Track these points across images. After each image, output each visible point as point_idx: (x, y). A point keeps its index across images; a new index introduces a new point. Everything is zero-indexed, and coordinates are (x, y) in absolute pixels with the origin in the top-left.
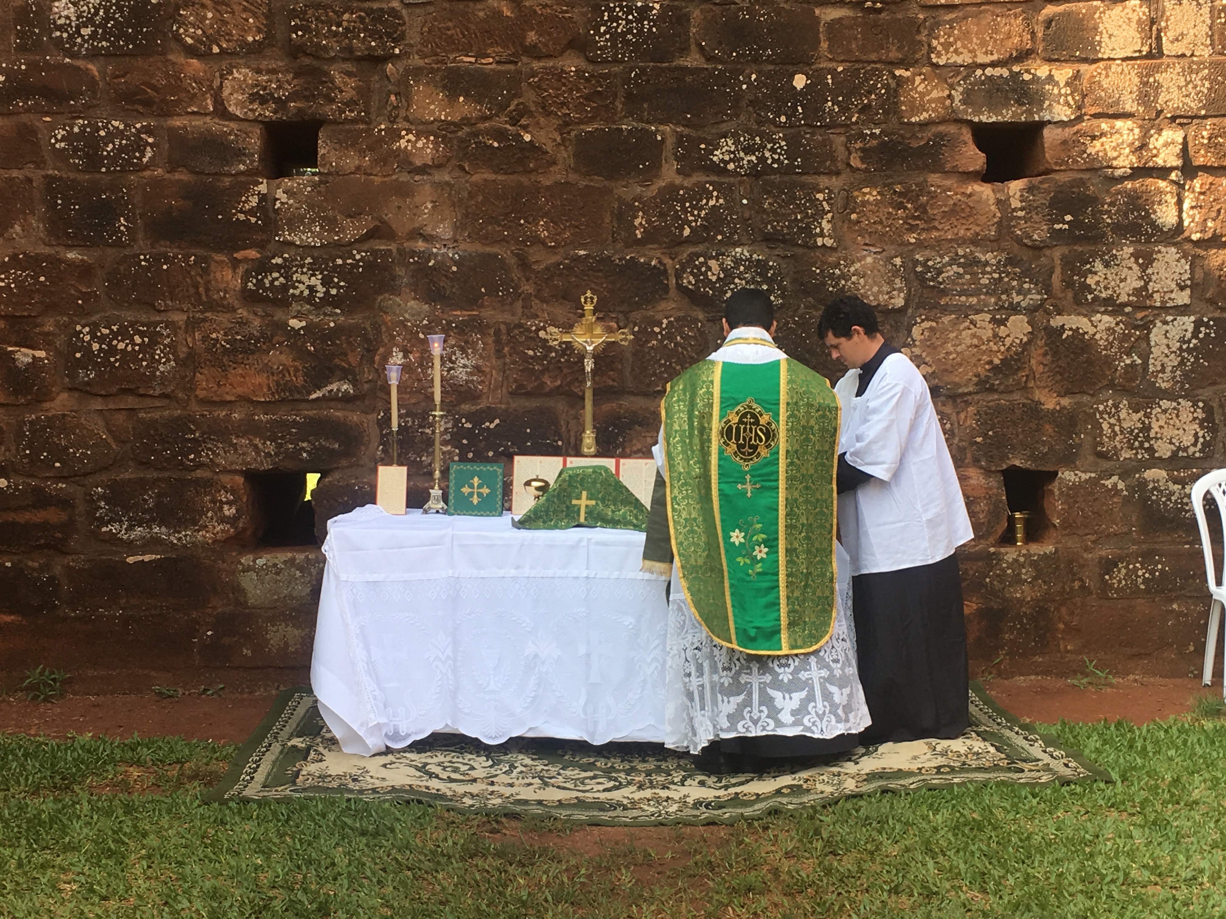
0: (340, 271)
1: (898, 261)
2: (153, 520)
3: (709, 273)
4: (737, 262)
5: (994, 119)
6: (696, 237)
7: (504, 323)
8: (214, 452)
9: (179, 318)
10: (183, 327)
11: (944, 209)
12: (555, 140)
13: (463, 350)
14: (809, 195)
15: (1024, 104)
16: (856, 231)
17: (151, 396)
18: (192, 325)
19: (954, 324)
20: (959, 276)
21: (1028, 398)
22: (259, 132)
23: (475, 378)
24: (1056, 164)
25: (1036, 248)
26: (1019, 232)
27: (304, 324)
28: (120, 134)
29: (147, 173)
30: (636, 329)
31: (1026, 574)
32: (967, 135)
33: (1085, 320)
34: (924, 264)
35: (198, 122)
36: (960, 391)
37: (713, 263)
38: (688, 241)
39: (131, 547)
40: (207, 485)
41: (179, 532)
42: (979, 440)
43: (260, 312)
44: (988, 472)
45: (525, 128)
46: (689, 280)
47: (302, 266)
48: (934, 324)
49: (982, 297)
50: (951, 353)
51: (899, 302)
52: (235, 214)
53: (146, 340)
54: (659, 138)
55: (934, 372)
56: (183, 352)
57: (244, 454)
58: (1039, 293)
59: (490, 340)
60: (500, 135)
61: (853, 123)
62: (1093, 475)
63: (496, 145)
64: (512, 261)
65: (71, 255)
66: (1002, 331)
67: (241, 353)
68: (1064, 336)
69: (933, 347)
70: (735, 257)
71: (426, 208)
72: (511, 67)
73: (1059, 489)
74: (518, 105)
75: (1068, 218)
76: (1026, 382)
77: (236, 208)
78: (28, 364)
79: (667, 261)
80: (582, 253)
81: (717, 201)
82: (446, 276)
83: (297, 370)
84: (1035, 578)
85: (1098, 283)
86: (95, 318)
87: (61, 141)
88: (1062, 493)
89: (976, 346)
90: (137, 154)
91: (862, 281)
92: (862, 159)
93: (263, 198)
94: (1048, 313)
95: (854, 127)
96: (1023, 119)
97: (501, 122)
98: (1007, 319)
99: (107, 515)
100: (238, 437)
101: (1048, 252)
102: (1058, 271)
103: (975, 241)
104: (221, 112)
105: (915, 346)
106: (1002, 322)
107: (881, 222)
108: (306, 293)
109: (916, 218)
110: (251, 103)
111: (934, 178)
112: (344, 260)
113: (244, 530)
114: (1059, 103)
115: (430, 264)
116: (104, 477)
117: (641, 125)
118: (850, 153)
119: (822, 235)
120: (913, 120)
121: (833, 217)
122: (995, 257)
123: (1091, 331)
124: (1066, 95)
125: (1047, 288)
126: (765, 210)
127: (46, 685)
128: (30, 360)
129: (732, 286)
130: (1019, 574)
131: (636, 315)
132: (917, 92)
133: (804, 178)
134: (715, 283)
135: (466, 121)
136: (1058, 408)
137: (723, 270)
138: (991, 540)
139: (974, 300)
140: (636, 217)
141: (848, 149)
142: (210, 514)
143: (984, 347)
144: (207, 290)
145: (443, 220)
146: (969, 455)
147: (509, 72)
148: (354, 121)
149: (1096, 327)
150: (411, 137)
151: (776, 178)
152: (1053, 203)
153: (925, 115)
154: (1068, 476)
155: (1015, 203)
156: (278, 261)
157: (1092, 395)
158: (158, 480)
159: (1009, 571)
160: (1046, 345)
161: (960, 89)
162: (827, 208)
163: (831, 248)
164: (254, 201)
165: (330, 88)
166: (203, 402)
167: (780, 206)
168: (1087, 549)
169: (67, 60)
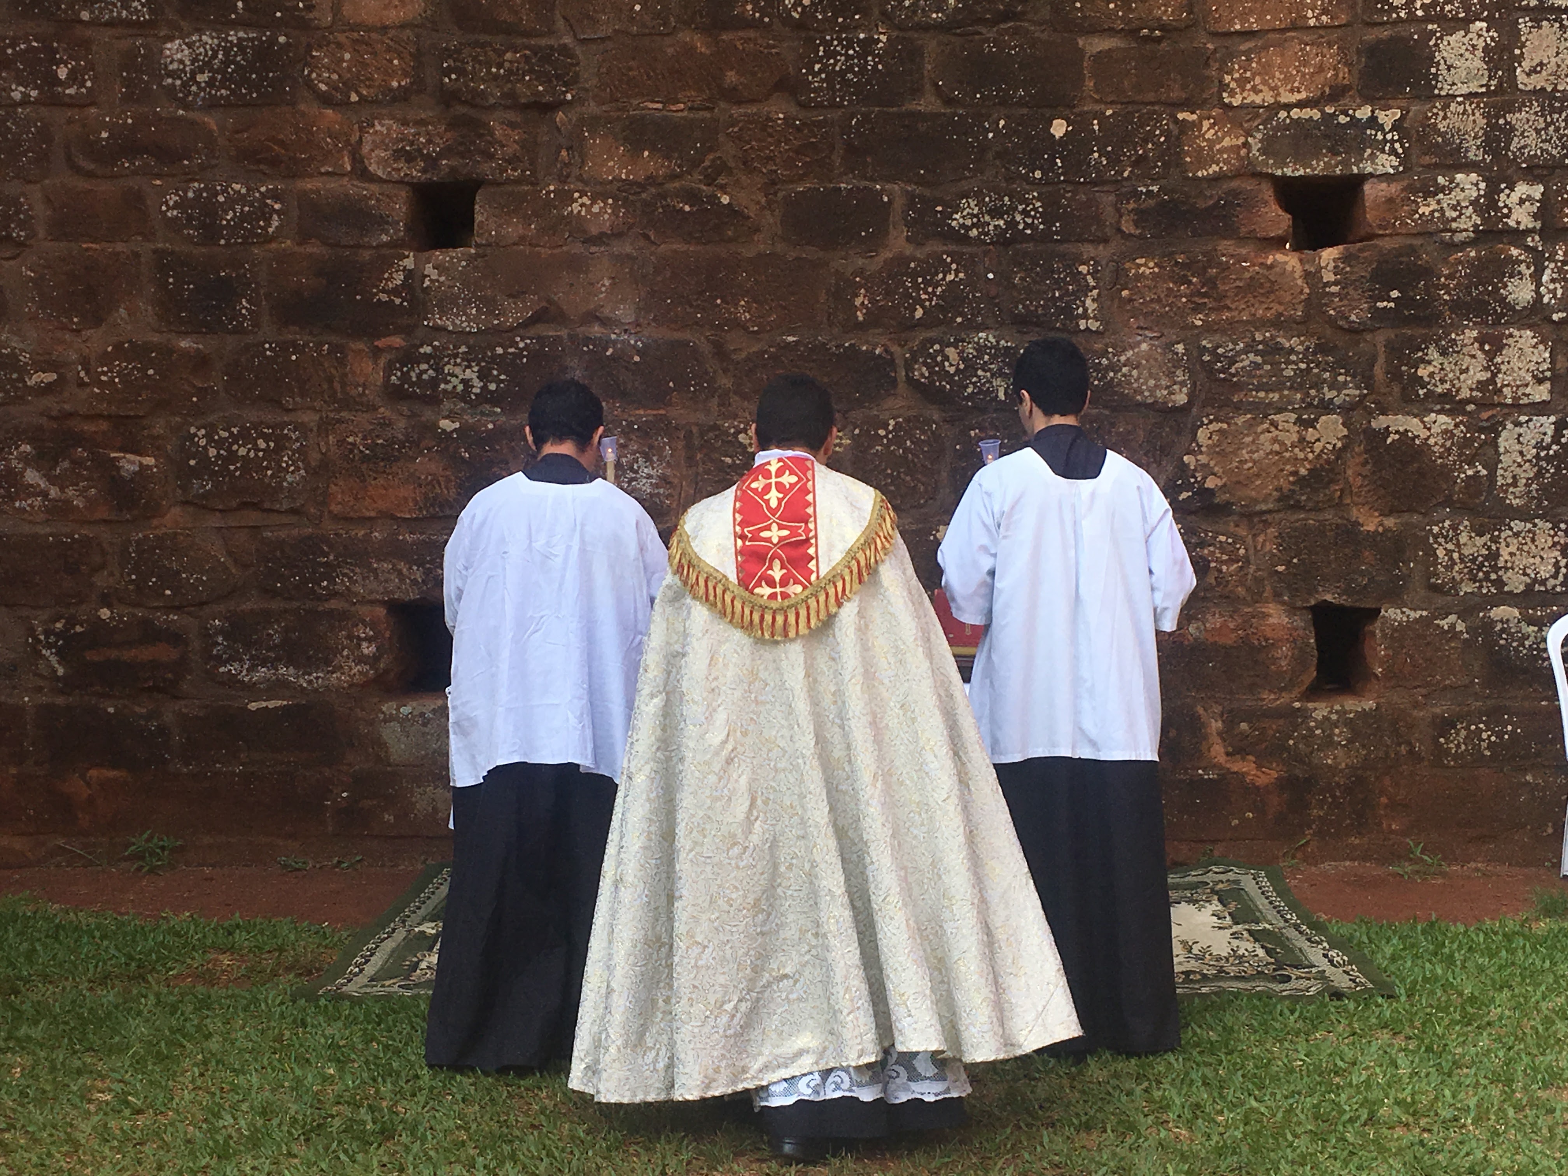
0: (501, 362)
1: (1180, 348)
2: (278, 659)
3: (947, 364)
4: (981, 350)
5: (1301, 172)
6: (929, 321)
7: (697, 424)
8: (350, 578)
9: (309, 418)
10: (315, 429)
11: (1238, 283)
12: (758, 203)
13: (648, 459)
14: (1069, 267)
15: (1340, 154)
16: (1128, 311)
17: (278, 512)
18: (325, 427)
19: (1251, 425)
20: (1257, 366)
21: (1342, 518)
22: (403, 194)
23: (661, 491)
24: (1380, 227)
25: (1355, 331)
26: (1332, 312)
27: (457, 425)
28: (241, 199)
29: (274, 245)
30: (857, 431)
31: (1340, 735)
32: (1267, 192)
33: (1416, 421)
34: (1213, 352)
35: (333, 184)
36: (1258, 508)
37: (951, 352)
38: (920, 324)
39: (253, 691)
40: (343, 616)
41: (310, 674)
42: (1281, 568)
43: (406, 412)
44: (1292, 610)
45: (723, 188)
46: (921, 372)
47: (456, 356)
48: (1225, 426)
49: (1286, 392)
50: (1246, 461)
51: (1181, 398)
52: (376, 294)
53: (272, 444)
54: (886, 199)
55: (1225, 485)
56: (314, 457)
57: (386, 581)
58: (1358, 387)
59: (680, 445)
60: (692, 196)
61: (1126, 179)
62: (1425, 613)
63: (687, 208)
64: (706, 348)
65: (184, 344)
66: (1311, 432)
67: (383, 460)
68: (1389, 441)
69: (1223, 454)
70: (978, 343)
71: (603, 285)
72: (707, 115)
73: (1382, 631)
74: (713, 161)
75: (1395, 294)
76: (1340, 497)
77: (377, 287)
78: (135, 473)
79: (895, 349)
80: (791, 339)
81: (956, 276)
82: (627, 368)
83: (448, 480)
84: (1350, 741)
85: (1431, 375)
86: (211, 419)
87: (173, 208)
88: (1384, 636)
89: (1277, 453)
90: (261, 223)
91: (1135, 373)
92: (1136, 224)
93: (409, 274)
94: (1370, 414)
95: (1125, 183)
96: (1338, 172)
97: (695, 181)
98: (1316, 420)
99: (225, 653)
100: (379, 561)
101: (1369, 337)
102: (1381, 360)
103: (1277, 323)
104: (362, 173)
105: (1201, 453)
106: (1311, 424)
107: (1159, 300)
108: (460, 387)
109: (1205, 295)
110: (395, 161)
111: (1226, 246)
112: (505, 348)
113: (386, 671)
114: (1383, 152)
115: (608, 353)
116: (222, 608)
117: (863, 184)
118: (1121, 216)
119: (1085, 316)
120: (1200, 174)
121: (1099, 295)
122: (1302, 343)
123: (1423, 434)
124: (1392, 141)
125: (1368, 381)
126: (1015, 286)
127: (152, 854)
128: (137, 469)
129: (974, 379)
130: (1332, 735)
131: (856, 415)
132: (1205, 140)
133: (1062, 248)
134: (954, 375)
135: (651, 180)
136: (1380, 529)
137: (963, 359)
138: (1295, 693)
139: (1276, 396)
140: (857, 295)
141: (1118, 210)
142: (345, 653)
143: (1287, 455)
144: (344, 385)
145: (623, 301)
146: (1268, 588)
147: (703, 120)
148: (517, 182)
149: (1429, 429)
150: (585, 200)
151: (1030, 246)
152: (1375, 276)
153: (1215, 168)
154: (1393, 614)
155: (1328, 276)
156: (427, 349)
157: (1424, 515)
158: (286, 611)
159: (1318, 732)
160: (1366, 451)
161: (1259, 136)
162: (1092, 283)
163: (1097, 332)
164: (399, 279)
165: (490, 143)
166: (336, 518)
167: (1034, 282)
168: (1416, 705)
169: (181, 112)
